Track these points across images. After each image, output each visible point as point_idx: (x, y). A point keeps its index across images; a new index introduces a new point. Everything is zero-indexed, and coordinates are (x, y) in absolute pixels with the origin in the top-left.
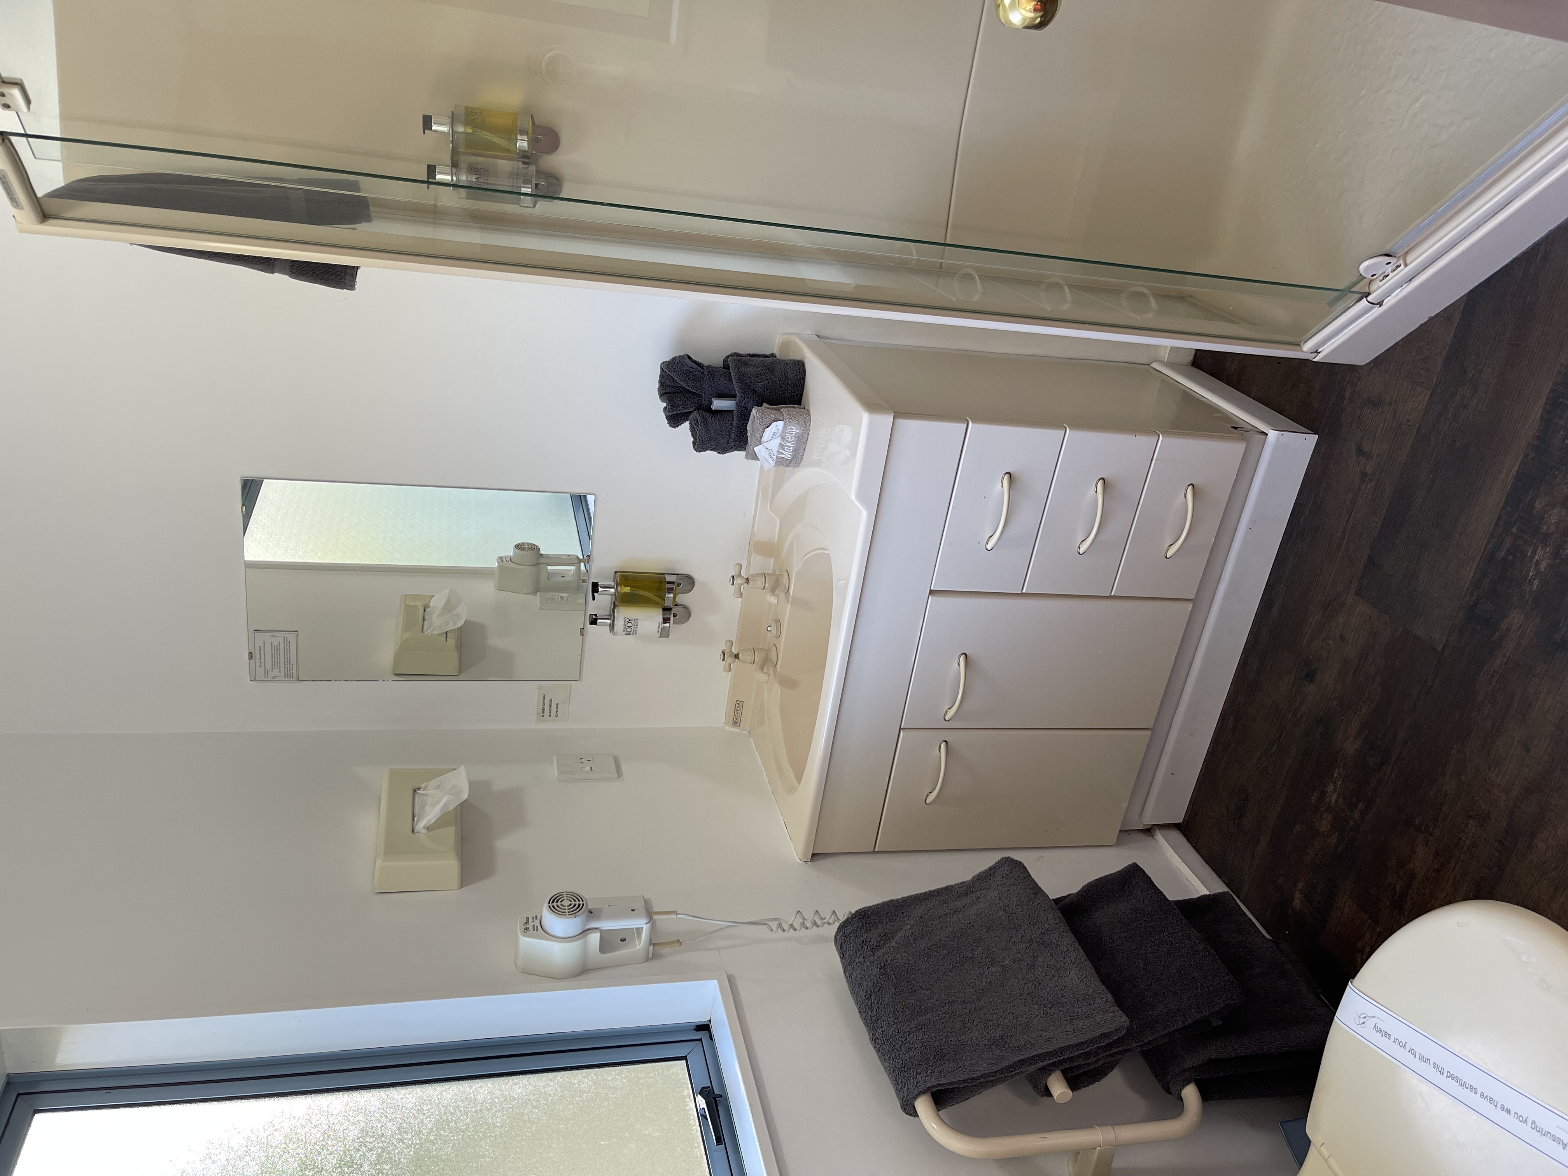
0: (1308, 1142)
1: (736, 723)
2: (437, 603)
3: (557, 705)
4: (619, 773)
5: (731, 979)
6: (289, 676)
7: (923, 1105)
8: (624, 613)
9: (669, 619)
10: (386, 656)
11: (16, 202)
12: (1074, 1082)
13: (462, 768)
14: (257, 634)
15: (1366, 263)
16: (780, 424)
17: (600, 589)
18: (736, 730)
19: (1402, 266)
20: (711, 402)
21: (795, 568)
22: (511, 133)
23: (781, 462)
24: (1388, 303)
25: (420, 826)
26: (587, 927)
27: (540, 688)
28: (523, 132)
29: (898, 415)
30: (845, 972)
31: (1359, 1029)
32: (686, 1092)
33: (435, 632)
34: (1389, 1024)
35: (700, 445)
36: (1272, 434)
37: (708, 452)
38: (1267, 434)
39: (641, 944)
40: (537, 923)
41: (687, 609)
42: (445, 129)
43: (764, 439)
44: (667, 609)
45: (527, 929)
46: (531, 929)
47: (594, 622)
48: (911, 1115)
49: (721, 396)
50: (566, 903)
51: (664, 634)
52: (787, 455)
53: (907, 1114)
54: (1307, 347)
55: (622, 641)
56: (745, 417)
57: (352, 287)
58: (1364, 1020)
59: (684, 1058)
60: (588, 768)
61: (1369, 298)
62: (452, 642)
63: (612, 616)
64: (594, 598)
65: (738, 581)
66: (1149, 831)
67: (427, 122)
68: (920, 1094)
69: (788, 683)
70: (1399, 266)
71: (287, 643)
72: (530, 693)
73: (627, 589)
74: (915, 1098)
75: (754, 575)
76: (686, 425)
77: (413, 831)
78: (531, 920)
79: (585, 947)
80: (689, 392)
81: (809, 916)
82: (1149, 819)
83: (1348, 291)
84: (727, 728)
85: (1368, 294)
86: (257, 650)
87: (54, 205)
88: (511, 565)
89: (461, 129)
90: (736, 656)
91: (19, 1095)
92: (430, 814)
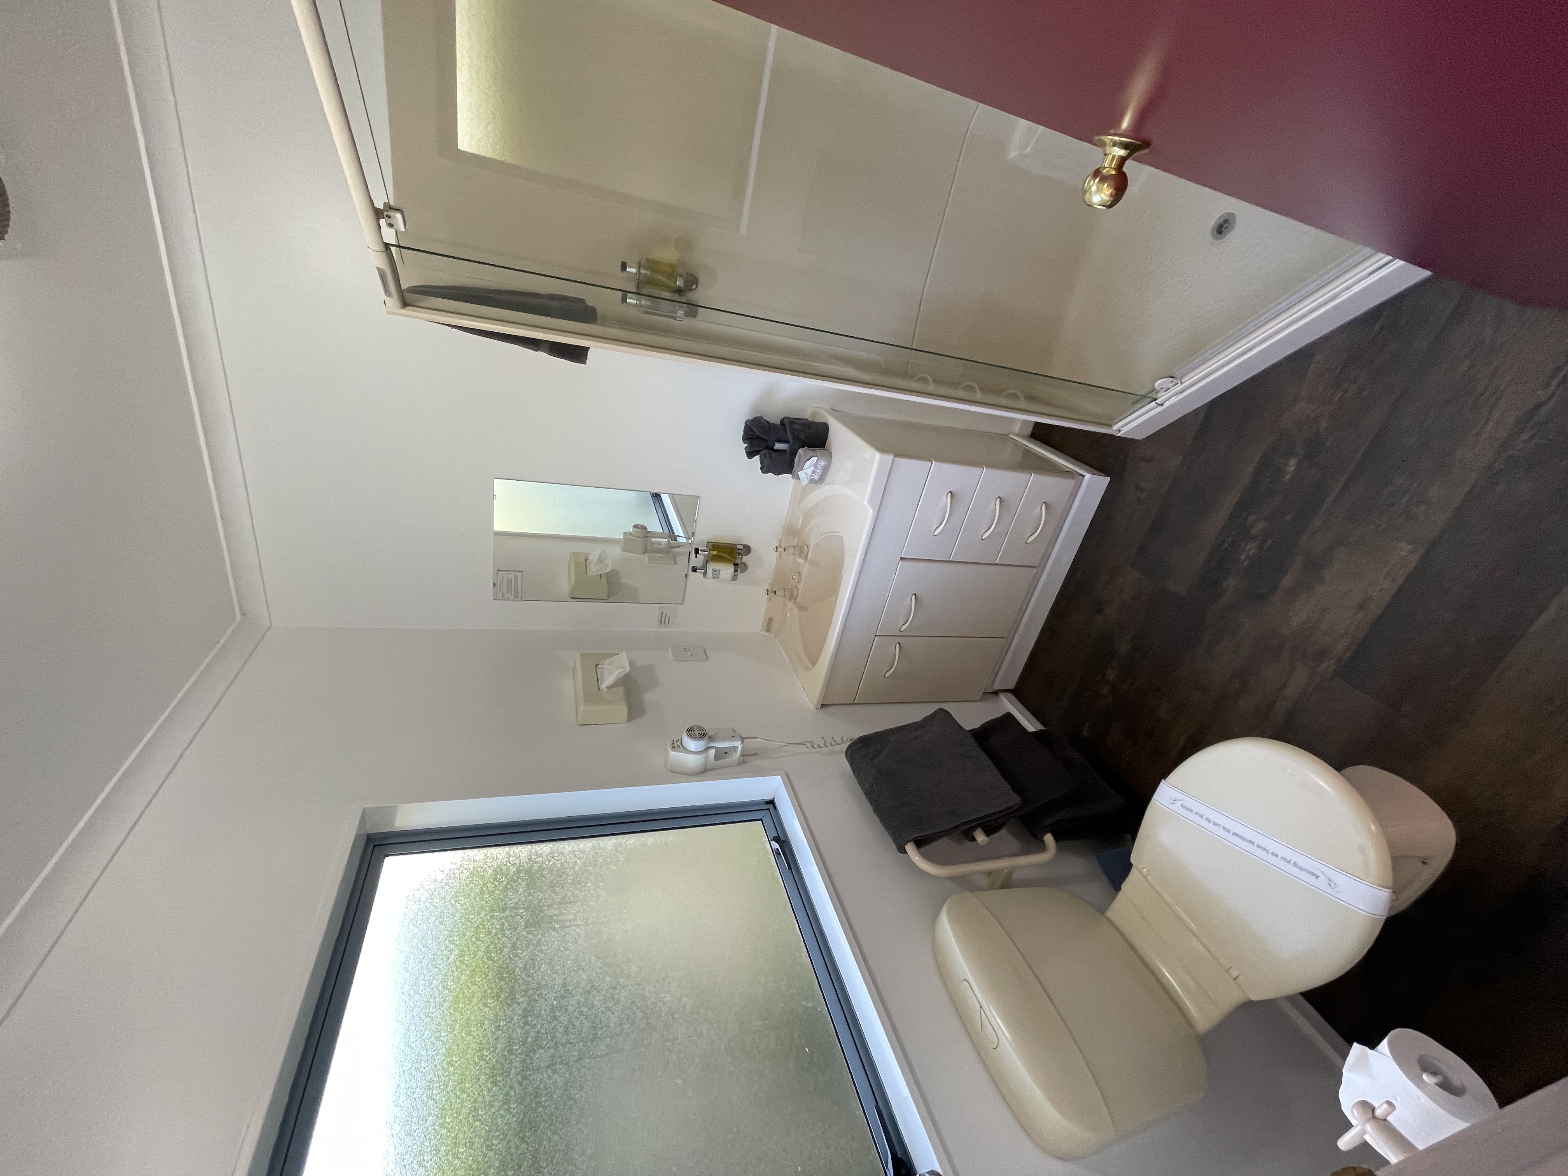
0: (1130, 866)
1: (768, 630)
2: (593, 557)
3: (669, 618)
4: (707, 658)
5: (787, 774)
6: (516, 597)
7: (910, 848)
8: (711, 566)
9: (737, 571)
10: (565, 587)
11: (389, 293)
12: (988, 832)
13: (624, 653)
14: (499, 572)
15: (1160, 381)
16: (815, 459)
17: (700, 552)
18: (767, 634)
19: (1179, 384)
20: (774, 445)
21: (813, 543)
22: (672, 276)
23: (812, 481)
24: (1167, 405)
25: (604, 686)
26: (709, 746)
27: (660, 608)
28: (681, 276)
29: (896, 455)
30: (854, 773)
31: (1171, 806)
32: (764, 839)
33: (594, 574)
34: (1190, 803)
35: (765, 469)
36: (1088, 476)
37: (770, 474)
38: (1084, 476)
39: (737, 755)
40: (679, 743)
41: (745, 564)
42: (634, 270)
43: (805, 467)
44: (736, 565)
45: (674, 747)
46: (676, 746)
47: (694, 570)
48: (903, 853)
49: (780, 441)
50: (696, 732)
51: (735, 578)
52: (816, 477)
53: (901, 852)
54: (1115, 427)
55: (710, 581)
56: (794, 453)
57: (584, 362)
58: (1174, 802)
59: (761, 820)
60: (690, 654)
61: (1157, 401)
62: (604, 580)
63: (704, 567)
64: (696, 557)
65: (780, 549)
66: (996, 693)
67: (624, 266)
68: (908, 842)
69: (803, 608)
70: (1177, 384)
71: (516, 578)
72: (655, 609)
73: (715, 552)
74: (906, 844)
75: (789, 546)
76: (758, 457)
77: (599, 689)
78: (675, 741)
79: (706, 758)
80: (761, 438)
81: (829, 740)
82: (997, 687)
83: (1144, 397)
84: (763, 633)
85: (1156, 399)
86: (499, 582)
87: (409, 297)
88: (631, 537)
89: (643, 271)
90: (775, 592)
91: (375, 846)
92: (609, 680)
